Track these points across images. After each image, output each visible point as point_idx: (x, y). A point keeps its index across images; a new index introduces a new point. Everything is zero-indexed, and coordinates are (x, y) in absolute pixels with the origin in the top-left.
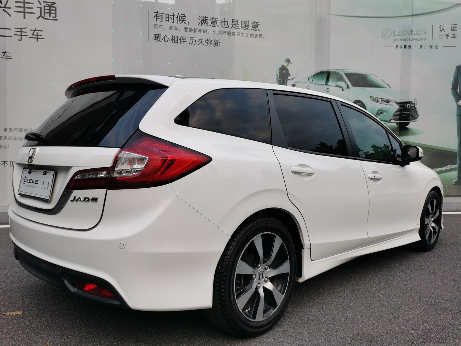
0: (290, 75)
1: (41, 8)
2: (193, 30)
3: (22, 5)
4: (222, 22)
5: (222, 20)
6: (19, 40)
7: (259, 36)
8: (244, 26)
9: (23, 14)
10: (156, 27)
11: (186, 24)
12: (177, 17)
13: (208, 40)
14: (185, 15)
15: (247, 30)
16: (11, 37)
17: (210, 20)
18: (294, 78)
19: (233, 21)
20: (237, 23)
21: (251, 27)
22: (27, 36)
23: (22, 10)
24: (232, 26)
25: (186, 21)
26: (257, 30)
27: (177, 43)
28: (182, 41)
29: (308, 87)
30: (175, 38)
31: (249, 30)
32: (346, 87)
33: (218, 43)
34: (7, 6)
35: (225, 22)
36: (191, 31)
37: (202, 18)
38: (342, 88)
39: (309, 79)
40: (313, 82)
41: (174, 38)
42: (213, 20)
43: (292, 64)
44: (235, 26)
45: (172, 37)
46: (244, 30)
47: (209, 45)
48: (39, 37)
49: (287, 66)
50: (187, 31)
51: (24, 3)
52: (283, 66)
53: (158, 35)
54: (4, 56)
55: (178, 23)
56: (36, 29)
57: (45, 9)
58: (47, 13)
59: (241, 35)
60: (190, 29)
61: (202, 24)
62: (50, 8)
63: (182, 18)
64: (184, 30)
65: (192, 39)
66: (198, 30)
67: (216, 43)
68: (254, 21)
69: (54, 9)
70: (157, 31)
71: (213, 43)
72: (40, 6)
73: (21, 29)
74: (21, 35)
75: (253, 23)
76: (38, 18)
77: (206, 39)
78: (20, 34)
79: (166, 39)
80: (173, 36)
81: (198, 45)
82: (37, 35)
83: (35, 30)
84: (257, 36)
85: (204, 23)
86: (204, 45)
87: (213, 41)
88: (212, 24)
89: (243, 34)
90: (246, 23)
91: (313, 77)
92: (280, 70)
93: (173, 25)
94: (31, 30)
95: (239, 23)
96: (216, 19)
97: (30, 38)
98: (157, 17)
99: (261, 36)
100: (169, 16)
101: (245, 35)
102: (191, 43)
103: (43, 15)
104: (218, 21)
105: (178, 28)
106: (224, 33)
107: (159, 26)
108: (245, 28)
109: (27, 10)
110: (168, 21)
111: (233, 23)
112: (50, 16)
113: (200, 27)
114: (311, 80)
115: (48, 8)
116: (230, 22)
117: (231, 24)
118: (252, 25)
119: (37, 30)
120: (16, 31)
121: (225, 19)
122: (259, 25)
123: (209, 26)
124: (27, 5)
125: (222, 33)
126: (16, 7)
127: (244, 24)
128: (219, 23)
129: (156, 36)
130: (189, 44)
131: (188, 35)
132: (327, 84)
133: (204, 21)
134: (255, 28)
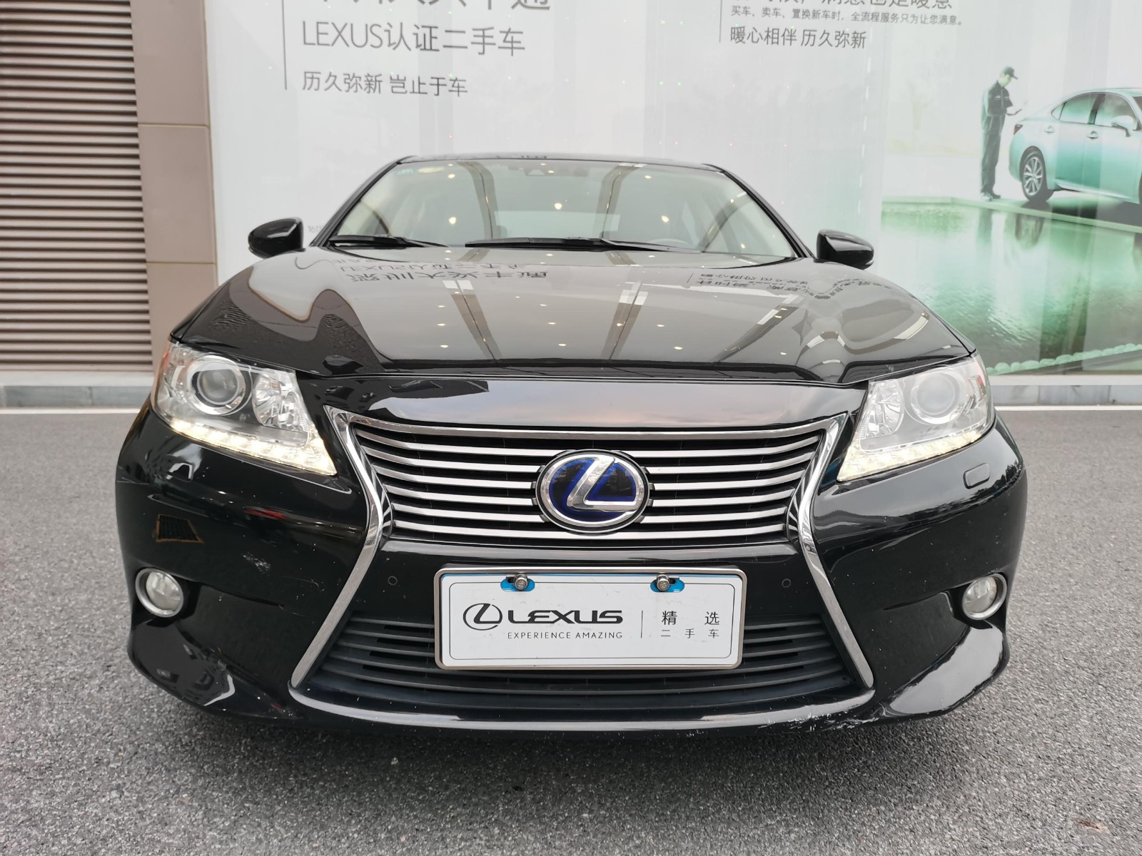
0: (1009, 104)
2: (811, 15)
6: (480, 54)
7: (949, 20)
10: (736, 12)
11: (797, 2)
13: (841, 34)
15: (923, 8)
16: (466, 47)
18: (1020, 110)
21: (932, 0)
22: (494, 44)
24: (894, 1)
26: (945, 7)
27: (778, 43)
28: (787, 40)
29: (1048, 130)
30: (773, 34)
31: (929, 8)
32: (1135, 128)
33: (862, 39)
36: (807, 16)
38: (1126, 130)
39: (1052, 111)
40: (1062, 119)
41: (770, 34)
45: (768, 32)
46: (919, 7)
47: (843, 44)
48: (515, 45)
49: (1007, 84)
50: (798, 17)
52: (998, 85)
53: (741, 28)
54: (453, 86)
55: (780, 1)
56: (510, 29)
59: (910, 19)
60: (804, 13)
64: (793, 14)
65: (807, 33)
66: (822, 14)
67: (858, 39)
70: (738, 21)
71: (850, 39)
73: (483, 30)
74: (484, 43)
76: (513, 7)
77: (836, 32)
78: (482, 42)
79: (756, 36)
80: (771, 30)
81: (820, 45)
82: (512, 42)
83: (509, 32)
84: (944, 19)
86: (831, 46)
87: (851, 35)
89: (914, 16)
91: (1060, 109)
92: (990, 93)
93: (771, 6)
94: (501, 32)
97: (499, 48)
99: (953, 19)
101: (919, 20)
102: (804, 43)
105: (781, 12)
106: (875, 16)
107: (742, 10)
108: (920, 4)
112: (536, 1)
113: (825, 6)
114: (1057, 114)
119: (511, 31)
120: (475, 36)
123: (846, 3)
125: (870, 17)
129: (736, 31)
130: (802, 45)
131: (799, 25)
132: (1091, 123)
134: (942, 3)
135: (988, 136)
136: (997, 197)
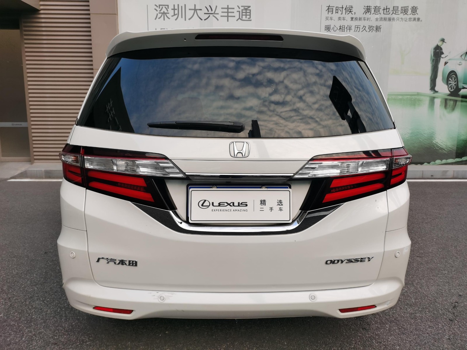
0: (443, 53)
1: (239, 12)
2: (358, 19)
3: (226, 10)
4: (384, 10)
5: (384, 8)
7: (417, 20)
8: (404, 12)
9: (227, 18)
10: (327, 19)
11: (352, 14)
12: (346, 9)
13: (371, 26)
14: (352, 6)
15: (406, 15)
17: (373, 9)
18: (447, 56)
19: (394, 8)
20: (398, 9)
21: (410, 12)
23: (226, 14)
24: (393, 13)
25: (352, 11)
26: (415, 14)
27: (344, 31)
28: (348, 29)
29: (460, 64)
31: (408, 15)
33: (380, 29)
34: (216, 13)
35: (387, 9)
36: (357, 20)
37: (367, 8)
39: (461, 56)
40: (465, 59)
41: (341, 28)
42: (376, 8)
43: (446, 43)
44: (396, 12)
46: (404, 15)
47: (372, 30)
49: (442, 45)
50: (353, 20)
51: (228, 8)
52: (437, 45)
53: (329, 25)
55: (346, 14)
57: (242, 12)
58: (244, 15)
59: (400, 20)
60: (355, 19)
61: (366, 13)
62: (246, 11)
63: (349, 9)
64: (351, 19)
65: (356, 27)
66: (363, 19)
67: (378, 29)
68: (413, 6)
69: (249, 11)
71: (375, 29)
72: (239, 10)
75: (412, 8)
76: (237, 20)
77: (369, 26)
79: (335, 29)
80: (341, 26)
81: (362, 32)
84: (415, 19)
85: (368, 12)
86: (367, 31)
87: (375, 27)
88: (375, 13)
89: (402, 18)
90: (406, 9)
91: (465, 54)
92: (434, 49)
93: (342, 16)
95: (400, 9)
96: (379, 7)
98: (328, 10)
99: (419, 19)
100: (339, 9)
102: (355, 31)
103: (241, 18)
104: (381, 9)
105: (346, 19)
106: (385, 19)
107: (329, 18)
108: (404, 13)
109: (230, 14)
110: (338, 12)
111: (393, 9)
112: (246, 18)
113: (364, 16)
114: (463, 57)
115: (245, 11)
116: (391, 9)
117: (392, 11)
118: (411, 10)
121: (387, 6)
122: (417, 10)
123: (373, 14)
124: (230, 10)
125: (383, 19)
126: (222, 12)
127: (404, 10)
128: (381, 11)
129: (327, 27)
131: (354, 24)
133: (368, 10)
134: (414, 12)
135: (433, 67)
136: (437, 92)
